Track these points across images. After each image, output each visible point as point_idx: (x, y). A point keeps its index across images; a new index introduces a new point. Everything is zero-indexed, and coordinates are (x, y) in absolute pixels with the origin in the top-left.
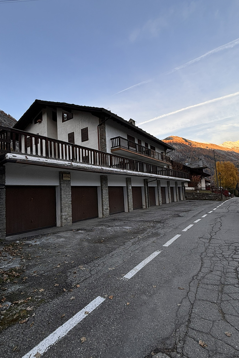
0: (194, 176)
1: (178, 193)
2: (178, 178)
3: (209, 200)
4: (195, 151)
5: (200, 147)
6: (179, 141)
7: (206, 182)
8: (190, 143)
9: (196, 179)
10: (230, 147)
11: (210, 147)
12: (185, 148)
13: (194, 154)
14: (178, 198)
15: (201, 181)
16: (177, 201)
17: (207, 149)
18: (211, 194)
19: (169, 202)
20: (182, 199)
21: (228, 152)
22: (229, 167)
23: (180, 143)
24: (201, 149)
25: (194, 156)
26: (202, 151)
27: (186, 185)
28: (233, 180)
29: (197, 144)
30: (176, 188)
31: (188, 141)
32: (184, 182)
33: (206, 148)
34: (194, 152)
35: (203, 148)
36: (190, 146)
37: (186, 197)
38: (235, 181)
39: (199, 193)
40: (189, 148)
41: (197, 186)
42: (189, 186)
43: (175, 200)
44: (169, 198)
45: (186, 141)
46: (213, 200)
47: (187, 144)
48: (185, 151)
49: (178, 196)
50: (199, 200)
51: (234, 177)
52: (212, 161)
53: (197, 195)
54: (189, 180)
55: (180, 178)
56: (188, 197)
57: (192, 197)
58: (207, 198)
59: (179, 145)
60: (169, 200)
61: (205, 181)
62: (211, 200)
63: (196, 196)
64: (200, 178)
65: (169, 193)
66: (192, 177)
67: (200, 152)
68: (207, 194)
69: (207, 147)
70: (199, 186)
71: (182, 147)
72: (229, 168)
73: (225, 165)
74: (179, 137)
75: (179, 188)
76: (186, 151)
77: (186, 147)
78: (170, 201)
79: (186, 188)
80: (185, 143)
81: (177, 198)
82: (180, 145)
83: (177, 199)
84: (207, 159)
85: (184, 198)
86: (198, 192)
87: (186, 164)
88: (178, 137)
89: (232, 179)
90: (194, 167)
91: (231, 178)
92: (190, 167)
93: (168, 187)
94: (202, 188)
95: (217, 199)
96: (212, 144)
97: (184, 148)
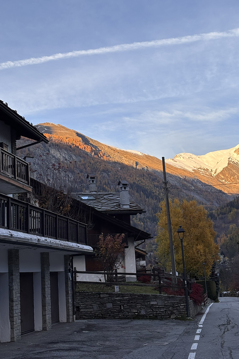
0: (105, 236)
1: (48, 299)
2: (49, 240)
3: (151, 318)
4: (106, 171)
5: (119, 160)
6: (67, 140)
7: (139, 256)
8: (96, 147)
9: (112, 247)
10: (189, 167)
11: (144, 164)
12: (82, 159)
13: (104, 177)
14: (48, 316)
15: (124, 252)
16: (44, 329)
17: (136, 169)
18: (155, 297)
19: (12, 338)
20: (63, 318)
21: (185, 180)
22: (194, 215)
23: (71, 147)
24: (123, 167)
25: (105, 184)
26: (124, 173)
27: (80, 265)
28: (205, 251)
29: (112, 152)
30: (43, 278)
31: (91, 142)
32: (73, 256)
33: (135, 166)
34: (105, 174)
35: (126, 163)
36: (96, 156)
37: (78, 307)
38: (209, 257)
39: (118, 295)
40: (93, 162)
41: (112, 269)
42: (89, 270)
43: (38, 326)
44: (12, 321)
45: (85, 140)
46: (161, 319)
47: (88, 149)
48: (82, 167)
49: (49, 308)
50: (121, 318)
51: (207, 245)
52: (147, 199)
53: (113, 302)
54: (88, 248)
55: (58, 241)
56: (86, 308)
57: (95, 307)
58: (143, 312)
59: (66, 149)
60: (12, 328)
61: (136, 252)
62: (155, 318)
63: (109, 305)
64: (123, 242)
65: (11, 300)
66: (99, 240)
67: (119, 174)
68: (145, 298)
69: (137, 164)
70: (118, 271)
71: (74, 157)
72: (194, 217)
73: (185, 209)
74: (67, 129)
75: (54, 276)
76: (85, 168)
77: (84, 157)
78: (17, 332)
79: (81, 278)
80: (82, 146)
81: (44, 316)
82: (70, 149)
83: (44, 321)
84: (136, 194)
85: (71, 313)
86: (117, 289)
87: (83, 198)
88: (63, 127)
89: (202, 251)
90: (104, 208)
91: (199, 247)
92: (93, 209)
93: (11, 273)
94: (127, 276)
95: (172, 313)
96: (148, 157)
97: (80, 161)
